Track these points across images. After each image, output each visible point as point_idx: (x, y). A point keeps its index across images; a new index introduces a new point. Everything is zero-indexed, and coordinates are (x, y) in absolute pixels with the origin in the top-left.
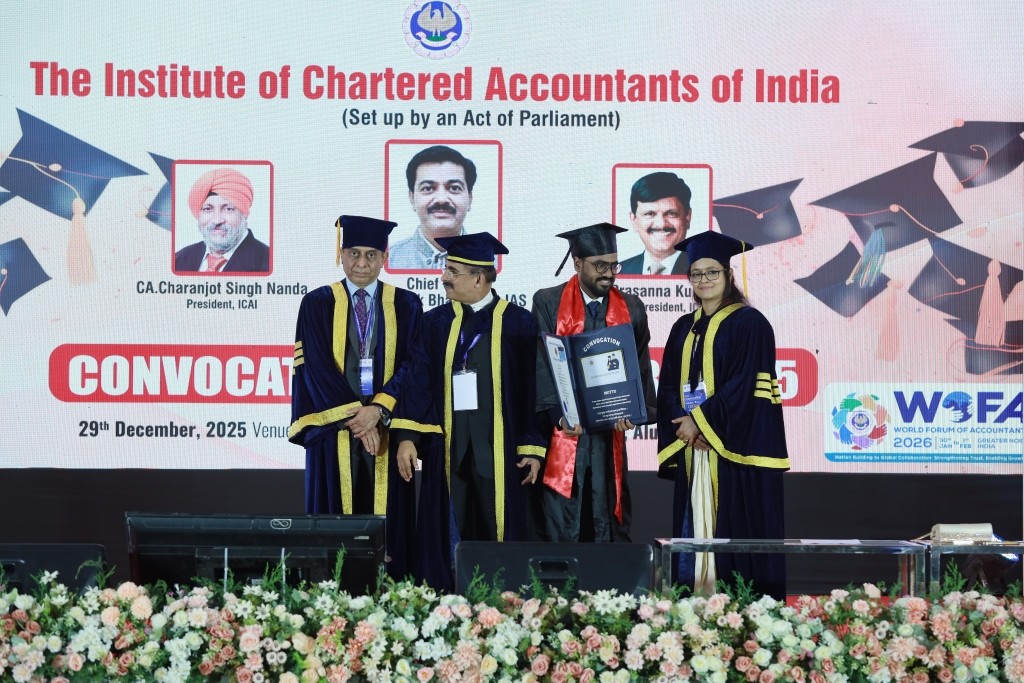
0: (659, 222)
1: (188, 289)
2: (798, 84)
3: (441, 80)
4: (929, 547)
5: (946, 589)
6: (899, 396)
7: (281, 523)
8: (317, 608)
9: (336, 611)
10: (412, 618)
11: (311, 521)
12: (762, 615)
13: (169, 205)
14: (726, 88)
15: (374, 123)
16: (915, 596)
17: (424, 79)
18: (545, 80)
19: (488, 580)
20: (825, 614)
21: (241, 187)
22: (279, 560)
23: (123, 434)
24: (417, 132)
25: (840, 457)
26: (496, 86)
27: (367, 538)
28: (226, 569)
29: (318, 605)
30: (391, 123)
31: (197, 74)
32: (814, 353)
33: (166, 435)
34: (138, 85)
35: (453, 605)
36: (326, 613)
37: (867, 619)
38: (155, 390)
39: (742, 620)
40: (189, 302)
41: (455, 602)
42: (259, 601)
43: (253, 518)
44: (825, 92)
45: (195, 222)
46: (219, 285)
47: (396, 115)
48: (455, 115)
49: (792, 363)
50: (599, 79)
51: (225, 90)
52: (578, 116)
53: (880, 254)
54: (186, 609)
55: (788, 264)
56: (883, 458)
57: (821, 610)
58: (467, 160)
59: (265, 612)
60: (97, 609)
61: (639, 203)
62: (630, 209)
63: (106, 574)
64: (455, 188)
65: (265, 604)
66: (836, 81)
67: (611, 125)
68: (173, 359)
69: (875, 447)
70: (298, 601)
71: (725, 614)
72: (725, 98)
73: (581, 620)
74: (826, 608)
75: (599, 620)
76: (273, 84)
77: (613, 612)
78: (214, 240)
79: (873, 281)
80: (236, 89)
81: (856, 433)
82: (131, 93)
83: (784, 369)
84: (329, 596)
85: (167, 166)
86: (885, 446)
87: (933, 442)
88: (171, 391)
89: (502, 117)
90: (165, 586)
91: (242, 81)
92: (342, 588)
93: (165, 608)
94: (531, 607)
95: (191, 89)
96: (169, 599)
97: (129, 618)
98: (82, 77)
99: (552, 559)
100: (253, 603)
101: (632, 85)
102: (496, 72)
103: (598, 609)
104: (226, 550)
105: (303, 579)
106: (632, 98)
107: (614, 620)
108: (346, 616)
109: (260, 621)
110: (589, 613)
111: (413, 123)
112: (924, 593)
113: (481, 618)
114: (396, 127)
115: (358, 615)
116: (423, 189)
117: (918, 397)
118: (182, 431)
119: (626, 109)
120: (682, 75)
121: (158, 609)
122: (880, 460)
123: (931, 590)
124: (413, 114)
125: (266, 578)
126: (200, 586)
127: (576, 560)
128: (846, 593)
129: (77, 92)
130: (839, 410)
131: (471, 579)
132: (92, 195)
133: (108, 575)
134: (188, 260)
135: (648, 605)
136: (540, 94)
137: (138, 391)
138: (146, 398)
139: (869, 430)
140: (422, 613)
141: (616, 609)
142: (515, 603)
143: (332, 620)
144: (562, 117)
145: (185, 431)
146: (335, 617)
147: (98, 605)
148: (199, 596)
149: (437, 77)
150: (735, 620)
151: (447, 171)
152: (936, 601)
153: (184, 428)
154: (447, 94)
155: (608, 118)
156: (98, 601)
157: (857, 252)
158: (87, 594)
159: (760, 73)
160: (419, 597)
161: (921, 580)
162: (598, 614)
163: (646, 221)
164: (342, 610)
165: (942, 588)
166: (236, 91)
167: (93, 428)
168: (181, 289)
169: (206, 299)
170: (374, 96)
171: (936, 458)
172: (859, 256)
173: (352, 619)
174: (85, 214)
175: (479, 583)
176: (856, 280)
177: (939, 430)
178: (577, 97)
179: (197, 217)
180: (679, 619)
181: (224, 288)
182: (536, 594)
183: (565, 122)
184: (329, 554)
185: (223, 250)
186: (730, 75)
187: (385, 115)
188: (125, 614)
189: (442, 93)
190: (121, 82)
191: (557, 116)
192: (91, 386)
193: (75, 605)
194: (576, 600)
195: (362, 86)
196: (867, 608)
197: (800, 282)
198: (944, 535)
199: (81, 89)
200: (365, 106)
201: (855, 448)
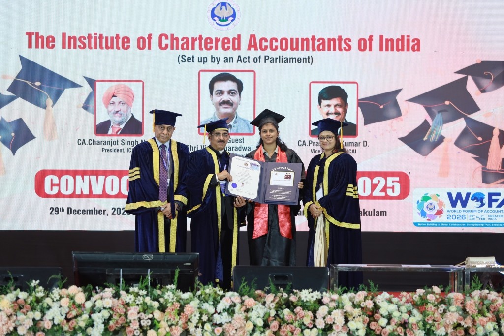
0: (332, 110)
1: (103, 143)
2: (400, 42)
3: (226, 41)
4: (464, 268)
5: (473, 289)
6: (450, 195)
7: (148, 257)
8: (166, 298)
9: (175, 300)
10: (212, 303)
11: (162, 256)
12: (383, 301)
13: (93, 102)
14: (365, 45)
15: (193, 62)
16: (457, 292)
17: (217, 40)
18: (276, 41)
19: (249, 285)
20: (414, 301)
21: (127, 93)
22: (147, 275)
23: (71, 213)
24: (214, 66)
25: (421, 225)
26: (253, 44)
27: (190, 264)
28: (121, 279)
29: (166, 297)
30: (201, 62)
31: (107, 38)
32: (408, 174)
33: (92, 214)
34: (78, 43)
35: (231, 297)
36: (170, 300)
37: (434, 303)
38: (86, 192)
39: (373, 304)
40: (103, 149)
41: (233, 295)
42: (137, 295)
43: (134, 254)
44: (413, 46)
45: (106, 110)
46: (118, 141)
47: (204, 58)
48: (232, 58)
49: (397, 179)
50: (303, 40)
51: (120, 45)
52: (293, 58)
53: (440, 125)
54: (102, 299)
55: (395, 130)
56: (442, 225)
57: (411, 299)
58: (238, 80)
59: (140, 300)
60: (58, 299)
61: (323, 101)
62: (318, 103)
63: (62, 282)
64: (232, 93)
65: (140, 296)
66: (418, 41)
67: (309, 62)
68: (95, 176)
69: (438, 220)
70: (156, 295)
71: (365, 301)
72: (365, 49)
73: (295, 304)
74: (414, 298)
75: (303, 304)
76: (144, 43)
77: (310, 300)
78: (115, 119)
79: (437, 138)
80: (126, 45)
81: (428, 212)
82: (75, 47)
83: (393, 181)
84: (171, 292)
85: (92, 83)
86: (443, 219)
87: (466, 217)
88: (94, 193)
89: (256, 59)
90: (91, 287)
91: (129, 41)
92: (177, 288)
93: (92, 298)
94: (270, 298)
95: (104, 45)
96: (93, 293)
97: (74, 303)
98: (51, 39)
99: (280, 274)
100: (135, 296)
101: (319, 43)
102: (253, 37)
103: (302, 299)
104: (121, 270)
105: (159, 284)
106: (319, 49)
107: (310, 304)
108: (180, 302)
109: (138, 305)
110: (298, 301)
111: (212, 62)
112: (462, 290)
113: (245, 303)
114: (204, 64)
115: (186, 302)
116: (217, 94)
117: (459, 195)
118: (99, 212)
119: (316, 55)
120: (343, 38)
121: (88, 298)
122: (440, 226)
123: (465, 289)
124: (212, 58)
125: (140, 283)
126: (108, 287)
127: (292, 275)
128: (424, 291)
129: (48, 47)
130: (420, 201)
131: (240, 284)
132: (56, 97)
133: (64, 282)
134: (102, 129)
135: (327, 297)
136: (274, 47)
137: (78, 192)
138: (82, 196)
139: (435, 211)
140: (216, 300)
141: (311, 299)
142: (262, 296)
143: (173, 304)
144: (285, 58)
145: (101, 212)
146: (174, 303)
147: (59, 297)
148: (108, 292)
149: (224, 39)
150: (369, 304)
151: (229, 85)
152: (468, 295)
153: (101, 211)
154: (229, 48)
155: (307, 59)
156: (59, 295)
157: (429, 125)
158: (53, 292)
159: (381, 37)
160: (215, 293)
161: (460, 284)
162: (303, 301)
163: (326, 110)
164: (178, 299)
165: (471, 288)
166: (126, 46)
167: (56, 210)
168: (99, 143)
169: (111, 148)
170: (193, 48)
171: (468, 225)
172: (429, 126)
173: (182, 303)
174: (52, 106)
175: (244, 286)
176: (429, 138)
177: (469, 211)
178: (292, 49)
179: (107, 107)
180: (342, 303)
181: (120, 142)
182: (272, 291)
183: (286, 61)
184: (171, 272)
185: (120, 123)
186: (367, 38)
187: (199, 58)
188: (72, 301)
189: (226, 47)
190: (69, 42)
191: (282, 58)
192: (55, 190)
193: (47, 296)
194: (292, 294)
195: (188, 43)
196: (434, 298)
197: (402, 139)
198: (472, 263)
199: (50, 46)
200: (188, 53)
201: (428, 220)
